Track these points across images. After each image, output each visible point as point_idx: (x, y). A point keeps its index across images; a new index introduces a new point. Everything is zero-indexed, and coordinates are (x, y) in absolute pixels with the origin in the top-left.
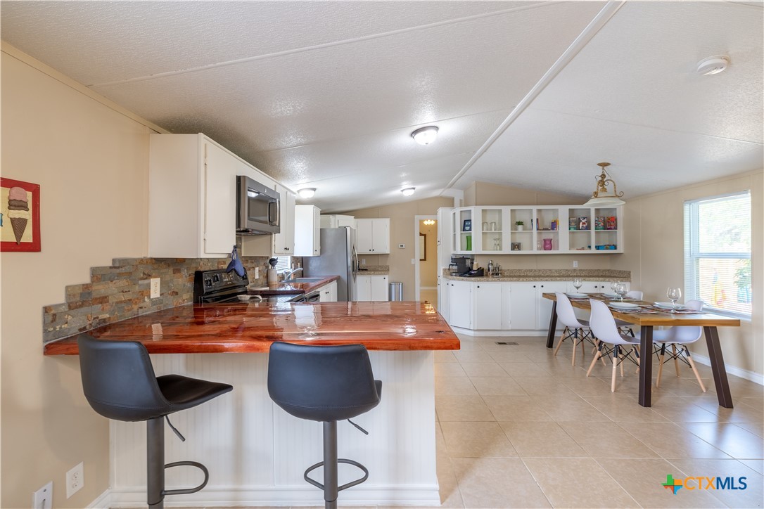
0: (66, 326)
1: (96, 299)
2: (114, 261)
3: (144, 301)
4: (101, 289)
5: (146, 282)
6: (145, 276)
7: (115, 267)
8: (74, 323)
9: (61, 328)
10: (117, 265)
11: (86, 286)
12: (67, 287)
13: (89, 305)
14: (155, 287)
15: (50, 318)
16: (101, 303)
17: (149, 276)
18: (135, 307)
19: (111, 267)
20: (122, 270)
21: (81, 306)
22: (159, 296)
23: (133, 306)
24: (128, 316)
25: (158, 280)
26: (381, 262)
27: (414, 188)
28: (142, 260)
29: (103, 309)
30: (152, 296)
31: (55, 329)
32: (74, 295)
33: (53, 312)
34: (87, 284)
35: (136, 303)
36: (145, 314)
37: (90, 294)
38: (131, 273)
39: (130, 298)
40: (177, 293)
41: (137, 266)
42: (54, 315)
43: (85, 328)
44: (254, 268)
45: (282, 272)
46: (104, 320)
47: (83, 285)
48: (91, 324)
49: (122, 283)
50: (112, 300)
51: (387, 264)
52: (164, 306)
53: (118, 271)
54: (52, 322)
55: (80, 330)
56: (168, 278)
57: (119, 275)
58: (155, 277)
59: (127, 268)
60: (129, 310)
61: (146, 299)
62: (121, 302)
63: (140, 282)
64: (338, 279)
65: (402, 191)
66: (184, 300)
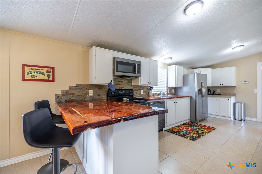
0: (61, 99)
1: (70, 94)
2: (76, 85)
3: (87, 96)
4: (72, 92)
5: (87, 91)
6: (87, 89)
7: (76, 86)
8: (64, 99)
9: (60, 99)
10: (77, 86)
11: (67, 91)
12: (62, 90)
13: (68, 95)
14: (91, 93)
15: (57, 97)
16: (72, 95)
17: (89, 89)
18: (84, 97)
19: (75, 86)
20: (79, 87)
21: (65, 95)
22: (92, 95)
23: (83, 97)
24: (81, 99)
25: (92, 91)
26: (230, 91)
27: (243, 46)
28: (86, 85)
29: (73, 97)
30: (90, 95)
31: (58, 99)
32: (64, 92)
33: (58, 95)
34: (67, 90)
35: (84, 96)
36: (87, 99)
37: (68, 92)
38: (82, 88)
39: (82, 95)
40: (100, 95)
41: (84, 86)
42: (58, 96)
43: (67, 100)
44: (140, 90)
45: (160, 92)
46: (73, 99)
47: (66, 90)
48: (69, 100)
49: (79, 90)
50: (75, 94)
51: (234, 92)
52: (95, 98)
53: (77, 87)
54: (58, 98)
55: (65, 101)
56: (96, 90)
57: (78, 88)
58: (91, 90)
59: (80, 87)
60: (81, 98)
61: (88, 95)
62: (79, 95)
63: (85, 91)
64: (191, 97)
65: (233, 49)
66: (103, 97)
